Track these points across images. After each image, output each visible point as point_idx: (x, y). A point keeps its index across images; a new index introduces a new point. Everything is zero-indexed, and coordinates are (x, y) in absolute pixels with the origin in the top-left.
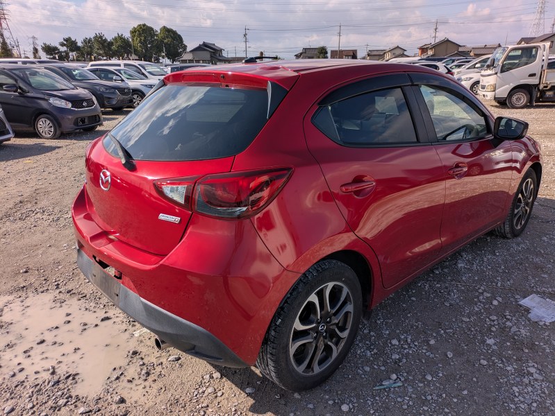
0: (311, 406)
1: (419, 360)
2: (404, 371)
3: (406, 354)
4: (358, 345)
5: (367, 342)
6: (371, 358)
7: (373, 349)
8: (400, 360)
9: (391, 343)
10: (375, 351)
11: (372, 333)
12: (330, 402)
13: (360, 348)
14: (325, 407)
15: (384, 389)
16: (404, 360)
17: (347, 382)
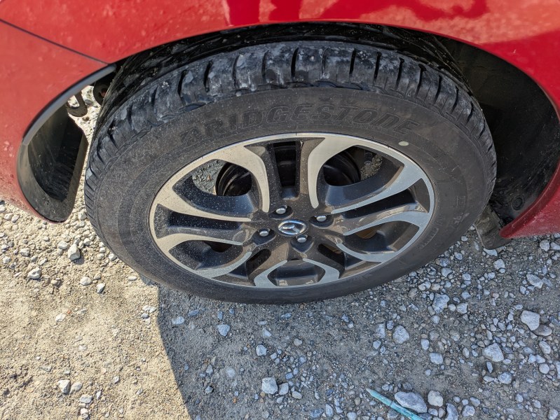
0: (223, 329)
1: (544, 403)
2: (476, 402)
3: (527, 365)
4: (439, 269)
5: (467, 277)
6: (436, 319)
7: (463, 301)
8: (497, 369)
9: (518, 315)
10: (463, 308)
11: (499, 264)
12: (261, 350)
13: (439, 279)
14: (242, 352)
15: (388, 408)
16: (506, 379)
17: (334, 333)
